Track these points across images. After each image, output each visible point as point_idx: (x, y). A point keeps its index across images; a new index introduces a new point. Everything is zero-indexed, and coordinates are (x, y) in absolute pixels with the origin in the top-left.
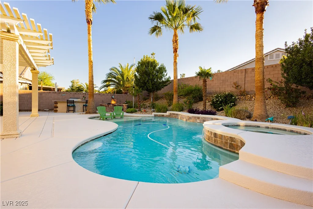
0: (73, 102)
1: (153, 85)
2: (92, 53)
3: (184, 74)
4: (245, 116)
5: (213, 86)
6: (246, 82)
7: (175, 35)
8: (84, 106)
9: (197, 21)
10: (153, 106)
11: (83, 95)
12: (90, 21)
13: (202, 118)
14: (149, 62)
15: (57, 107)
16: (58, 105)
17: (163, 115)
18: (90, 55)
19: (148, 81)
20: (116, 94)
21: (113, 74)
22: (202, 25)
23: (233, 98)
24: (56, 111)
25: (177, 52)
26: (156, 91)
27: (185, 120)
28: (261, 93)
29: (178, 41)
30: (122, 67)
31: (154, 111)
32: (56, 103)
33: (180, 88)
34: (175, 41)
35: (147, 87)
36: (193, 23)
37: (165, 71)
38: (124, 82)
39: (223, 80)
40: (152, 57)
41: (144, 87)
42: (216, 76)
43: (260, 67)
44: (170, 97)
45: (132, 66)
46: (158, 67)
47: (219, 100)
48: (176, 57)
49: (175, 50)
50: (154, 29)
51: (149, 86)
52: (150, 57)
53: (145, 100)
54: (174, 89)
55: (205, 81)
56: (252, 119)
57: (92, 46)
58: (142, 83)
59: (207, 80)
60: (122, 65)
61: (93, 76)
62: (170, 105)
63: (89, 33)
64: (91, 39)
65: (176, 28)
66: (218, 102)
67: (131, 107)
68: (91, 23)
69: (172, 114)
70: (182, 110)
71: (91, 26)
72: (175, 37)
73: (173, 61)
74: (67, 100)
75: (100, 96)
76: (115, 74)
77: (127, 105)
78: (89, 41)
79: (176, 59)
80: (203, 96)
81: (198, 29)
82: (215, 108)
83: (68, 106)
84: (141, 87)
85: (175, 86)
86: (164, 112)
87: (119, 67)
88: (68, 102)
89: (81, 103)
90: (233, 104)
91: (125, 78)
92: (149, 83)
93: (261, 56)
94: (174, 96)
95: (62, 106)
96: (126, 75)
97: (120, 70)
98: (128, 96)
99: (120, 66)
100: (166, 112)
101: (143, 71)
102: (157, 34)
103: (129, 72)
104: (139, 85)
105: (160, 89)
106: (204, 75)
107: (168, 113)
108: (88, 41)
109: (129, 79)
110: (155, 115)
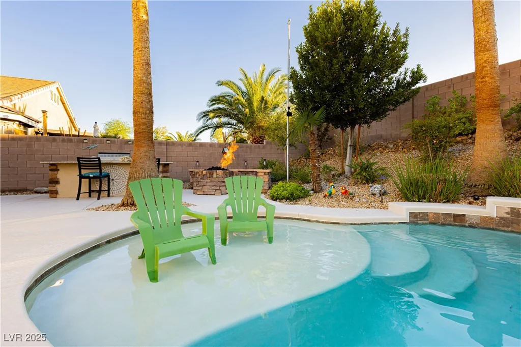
0: (99, 163)
15: (57, 182)
16: (62, 175)
24: (54, 194)
30: (248, 77)
32: (54, 168)
45: (272, 74)
60: (246, 73)
67: (283, 178)
74: (78, 159)
75: (191, 148)
77: (268, 171)
83: (81, 177)
87: (241, 80)
88: (81, 163)
91: (256, 104)
95: (68, 178)
98: (264, 147)
99: (243, 77)
103: (264, 90)
107: (496, 208)
109: (266, 101)
110: (413, 215)
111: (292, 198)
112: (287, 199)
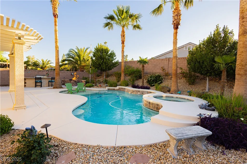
0: (41, 78)
1: (106, 66)
2: (58, 41)
3: (127, 55)
4: (167, 90)
5: (148, 69)
6: (169, 67)
7: (123, 32)
8: (49, 81)
9: (139, 23)
10: (106, 82)
11: (47, 72)
12: (56, 15)
13: (141, 91)
14: (103, 49)
15: (26, 83)
16: (26, 81)
17: (114, 89)
18: (56, 42)
19: (102, 63)
20: (75, 71)
21: (71, 54)
22: (141, 26)
23: (161, 78)
24: (25, 86)
25: (124, 43)
26: (108, 71)
27: (130, 93)
28: (175, 77)
29: (125, 36)
31: (107, 86)
32: (25, 79)
33: (126, 69)
34: (123, 36)
35: (101, 68)
36: (135, 24)
37: (115, 56)
38: (80, 62)
39: (155, 65)
40: (105, 45)
41: (99, 68)
42: (151, 61)
43: (175, 62)
44: (119, 76)
45: (87, 49)
46: (109, 53)
47: (152, 79)
48: (123, 47)
49: (123, 42)
50: (107, 25)
51: (103, 67)
52: (104, 45)
53: (98, 77)
54: (122, 70)
55: (143, 66)
56: (170, 92)
57: (58, 35)
58: (98, 65)
59: (145, 66)
60: (78, 48)
61: (59, 59)
62: (118, 82)
63: (56, 25)
64: (57, 30)
65: (123, 26)
66: (152, 81)
67: (89, 82)
68: (57, 16)
69: (121, 88)
70: (127, 85)
71: (57, 19)
72: (123, 33)
73: (121, 50)
74: (35, 77)
76: (73, 54)
77: (85, 81)
78: (56, 31)
79: (123, 49)
80: (142, 76)
81: (139, 28)
82: (149, 84)
83: (36, 82)
84: (97, 68)
85: (123, 68)
86: (115, 87)
88: (36, 79)
89: (47, 79)
90: (161, 82)
91: (82, 59)
92: (103, 65)
93: (176, 55)
94: (122, 75)
96: (82, 56)
97: (77, 51)
98: (84, 73)
99: (77, 48)
100: (116, 87)
101: (98, 56)
102: (109, 28)
103: (84, 54)
104: (95, 66)
105: (111, 69)
106: (143, 62)
107: (118, 88)
108: (54, 31)
109: (85, 60)
110: (108, 89)
111: (90, 87)
112: (89, 87)
